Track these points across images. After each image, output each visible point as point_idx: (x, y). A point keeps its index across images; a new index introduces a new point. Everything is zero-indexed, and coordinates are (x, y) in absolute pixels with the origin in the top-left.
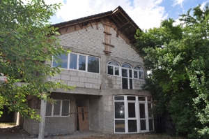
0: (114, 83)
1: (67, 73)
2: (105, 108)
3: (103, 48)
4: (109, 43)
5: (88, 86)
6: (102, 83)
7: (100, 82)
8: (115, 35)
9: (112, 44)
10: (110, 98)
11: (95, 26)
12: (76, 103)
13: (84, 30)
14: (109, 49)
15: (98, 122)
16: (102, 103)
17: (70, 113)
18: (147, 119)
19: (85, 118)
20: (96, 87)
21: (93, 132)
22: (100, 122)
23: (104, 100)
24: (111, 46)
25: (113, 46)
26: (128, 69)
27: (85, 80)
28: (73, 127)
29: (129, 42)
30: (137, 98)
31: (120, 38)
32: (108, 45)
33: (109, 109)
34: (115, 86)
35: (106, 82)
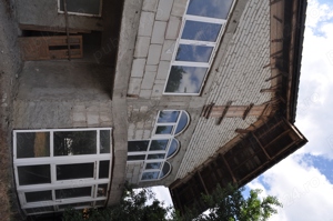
0: (140, 125)
1: (176, 12)
2: (80, 107)
3: (220, 102)
4: (228, 114)
5: (138, 66)
6: (142, 100)
7: (144, 94)
8: (240, 127)
9: (224, 120)
10: (105, 119)
11: (268, 85)
12: (94, 32)
13: (267, 60)
14: (215, 114)
15: (45, 86)
16: (94, 98)
17: (66, 15)
18: (55, 202)
19: (55, 52)
20: (132, 86)
21: (20, 72)
22: (43, 91)
23: (101, 103)
24: (221, 118)
25: (219, 123)
26: (166, 152)
27: (153, 59)
28: (32, 20)
29: (222, 152)
30: (106, 181)
31: (232, 136)
32: (225, 112)
33: (78, 117)
34: (132, 126)
35: (144, 109)
